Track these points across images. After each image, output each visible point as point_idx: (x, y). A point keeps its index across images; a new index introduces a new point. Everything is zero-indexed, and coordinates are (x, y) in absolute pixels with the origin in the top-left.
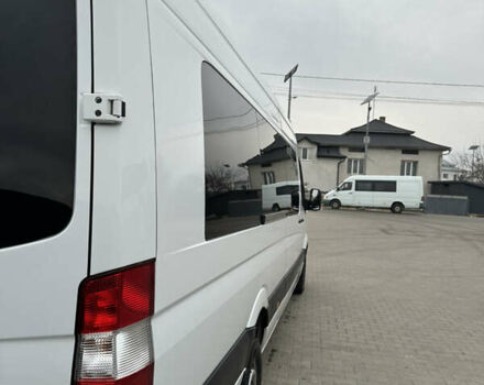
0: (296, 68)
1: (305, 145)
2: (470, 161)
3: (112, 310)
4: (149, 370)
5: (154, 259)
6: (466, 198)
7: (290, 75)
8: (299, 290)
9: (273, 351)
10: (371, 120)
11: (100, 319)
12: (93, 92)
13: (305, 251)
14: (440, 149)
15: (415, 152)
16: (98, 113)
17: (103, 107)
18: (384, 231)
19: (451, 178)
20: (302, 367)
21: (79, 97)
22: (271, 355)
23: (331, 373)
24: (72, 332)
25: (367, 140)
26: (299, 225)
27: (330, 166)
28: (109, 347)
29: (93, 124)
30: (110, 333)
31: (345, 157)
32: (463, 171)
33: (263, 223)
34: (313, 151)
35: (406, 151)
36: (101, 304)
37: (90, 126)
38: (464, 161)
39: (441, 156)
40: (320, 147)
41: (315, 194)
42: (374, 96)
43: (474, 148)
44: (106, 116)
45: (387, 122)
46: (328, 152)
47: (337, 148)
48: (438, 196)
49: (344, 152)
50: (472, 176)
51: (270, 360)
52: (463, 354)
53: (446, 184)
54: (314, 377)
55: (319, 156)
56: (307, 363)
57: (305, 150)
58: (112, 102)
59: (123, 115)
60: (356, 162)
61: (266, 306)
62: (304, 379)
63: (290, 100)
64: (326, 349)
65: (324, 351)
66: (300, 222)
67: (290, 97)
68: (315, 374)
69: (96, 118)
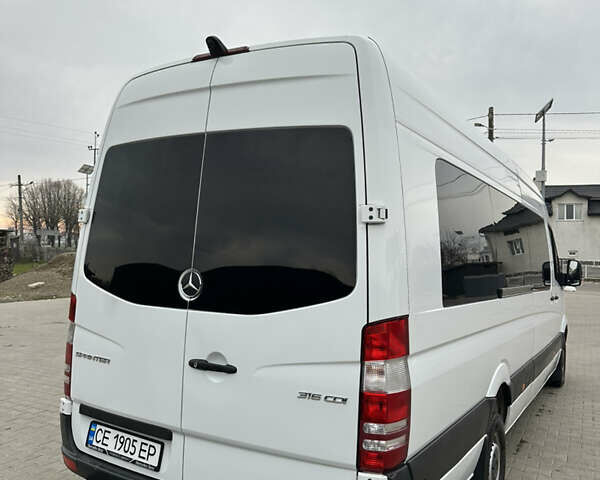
0: (551, 102)
1: (571, 200)
3: (382, 348)
4: (408, 393)
5: (408, 315)
7: (543, 113)
9: (522, 441)
11: (375, 353)
12: (366, 204)
13: (563, 334)
16: (371, 218)
17: (374, 213)
20: (557, 460)
21: (358, 208)
22: (520, 446)
23: (592, 468)
24: (358, 360)
26: (552, 302)
28: (381, 373)
29: (367, 224)
30: (382, 363)
33: (500, 297)
34: (582, 207)
36: (375, 343)
37: (365, 226)
40: (592, 203)
41: (574, 266)
44: (375, 219)
54: (569, 470)
55: (591, 214)
56: (562, 456)
57: (570, 207)
58: (379, 210)
59: (387, 217)
61: (508, 382)
62: (558, 471)
63: (544, 144)
64: (587, 444)
65: (584, 446)
66: (552, 299)
67: (544, 140)
68: (572, 468)
69: (369, 220)
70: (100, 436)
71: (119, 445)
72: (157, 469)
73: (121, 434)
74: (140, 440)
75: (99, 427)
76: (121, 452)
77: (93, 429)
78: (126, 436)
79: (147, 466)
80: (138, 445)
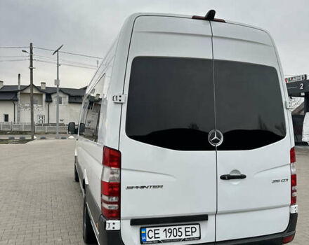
24: (290, 163)
29: (287, 109)
55: (70, 102)
70: (151, 234)
71: (168, 235)
72: (200, 238)
73: (167, 228)
74: (183, 227)
75: (148, 229)
76: (172, 237)
77: (143, 232)
78: (172, 228)
79: (194, 239)
80: (183, 230)
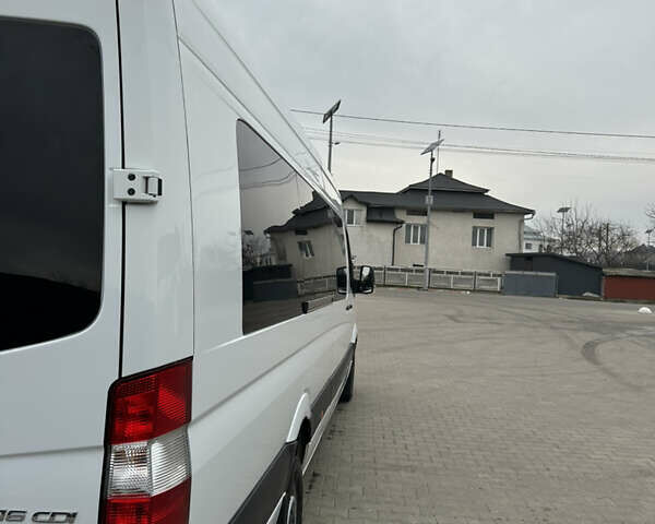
0: (339, 104)
1: (351, 206)
2: (559, 227)
3: (145, 417)
4: (185, 486)
5: (192, 357)
6: (553, 274)
7: (330, 114)
8: (346, 397)
9: (315, 475)
10: (434, 174)
11: (131, 428)
12: (123, 167)
13: (354, 346)
14: (521, 212)
15: (490, 216)
16: (131, 192)
17: (138, 184)
18: (451, 318)
19: (535, 250)
20: (352, 494)
21: (108, 173)
22: (312, 481)
23: (388, 499)
24: (101, 443)
25: (429, 200)
26: (347, 312)
27: (383, 234)
28: (142, 459)
29: (124, 203)
30: (143, 444)
31: (402, 222)
32: (550, 240)
33: (305, 312)
34: (361, 214)
35: (479, 215)
36: (132, 410)
37: (121, 206)
38: (551, 228)
39: (522, 221)
40: (370, 209)
41: (366, 272)
42: (437, 144)
43: (563, 210)
44: (140, 195)
45: (454, 177)
46: (381, 215)
47: (391, 209)
48: (520, 272)
49: (401, 215)
50: (562, 247)
51: (310, 487)
52: (548, 469)
53: (529, 257)
54: (367, 505)
55: (369, 221)
56: (357, 488)
57: (351, 213)
58: (147, 179)
59: (160, 194)
60: (416, 228)
61: (309, 416)
62: (354, 508)
63: (330, 146)
64: (382, 469)
65: (379, 472)
66: (347, 309)
67: (330, 142)
68: (368, 501)
69: (128, 197)
